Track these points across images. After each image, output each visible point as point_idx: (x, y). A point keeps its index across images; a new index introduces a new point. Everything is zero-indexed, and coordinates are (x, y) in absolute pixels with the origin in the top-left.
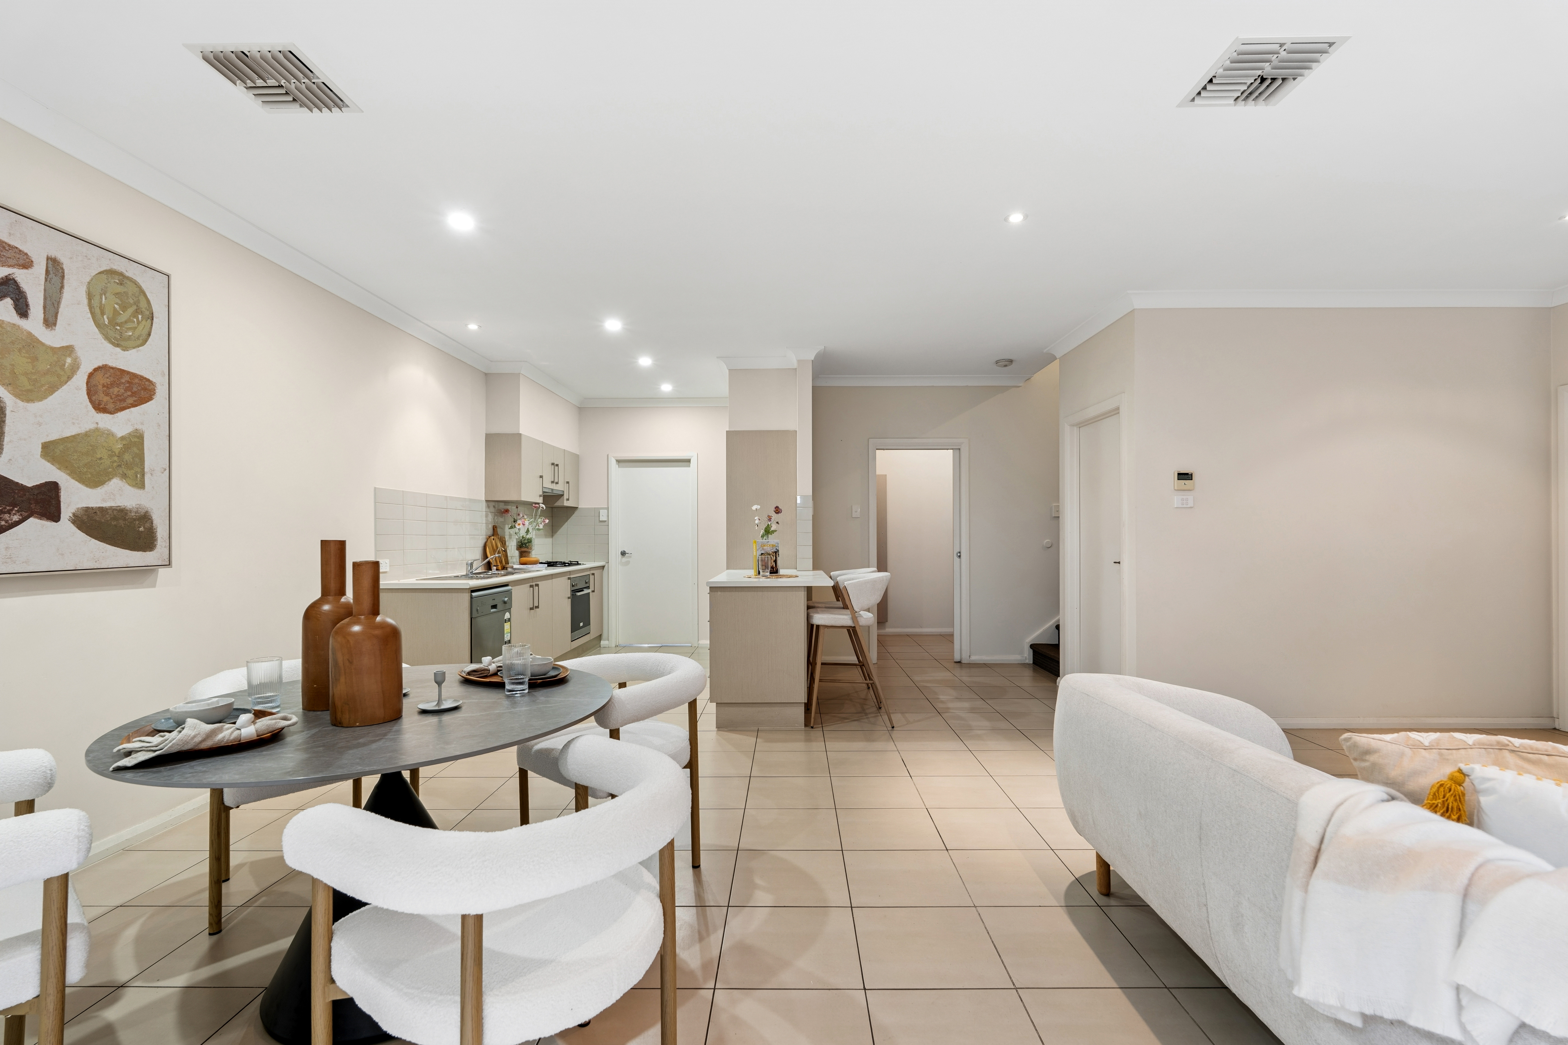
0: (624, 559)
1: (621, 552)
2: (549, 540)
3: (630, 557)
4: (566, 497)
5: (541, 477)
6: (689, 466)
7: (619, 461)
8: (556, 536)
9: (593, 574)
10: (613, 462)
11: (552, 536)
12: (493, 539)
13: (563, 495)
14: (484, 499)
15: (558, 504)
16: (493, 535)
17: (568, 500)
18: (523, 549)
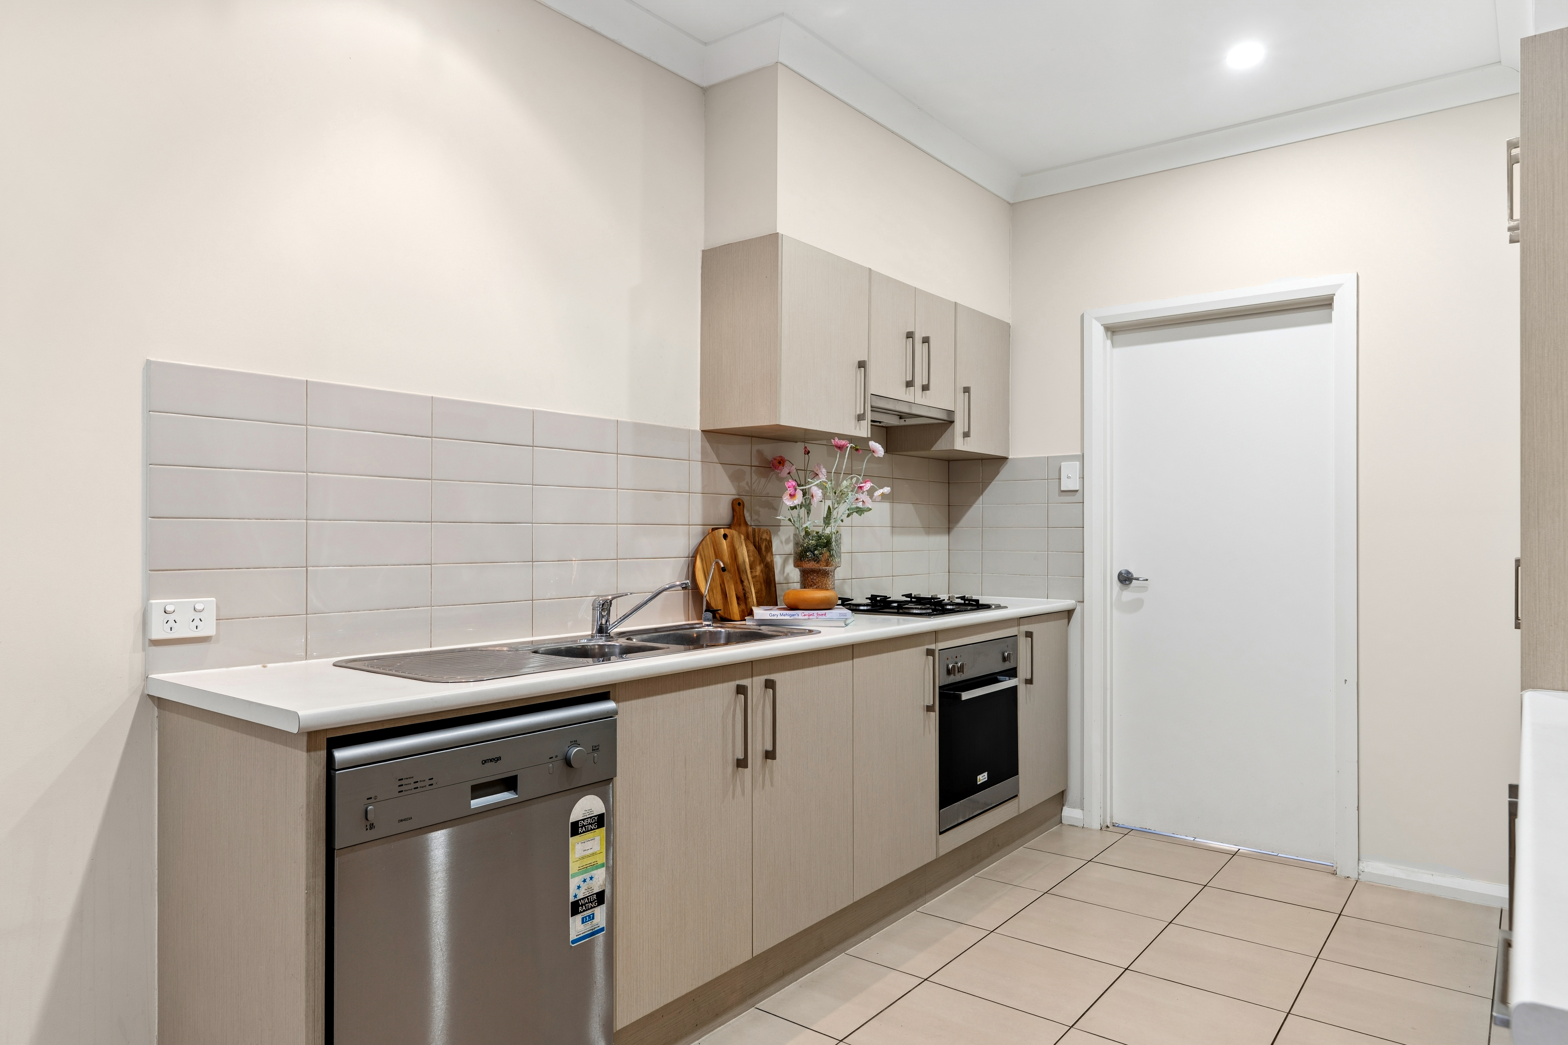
0: (1129, 594)
1: (1120, 574)
2: (940, 541)
3: (1145, 589)
4: (959, 427)
5: (862, 365)
6: (1329, 320)
7: (1113, 330)
8: (955, 531)
9: (1029, 635)
10: (1096, 333)
11: (949, 530)
12: (725, 536)
13: (952, 422)
14: (697, 427)
15: (941, 445)
16: (730, 526)
17: (966, 435)
18: (811, 565)
